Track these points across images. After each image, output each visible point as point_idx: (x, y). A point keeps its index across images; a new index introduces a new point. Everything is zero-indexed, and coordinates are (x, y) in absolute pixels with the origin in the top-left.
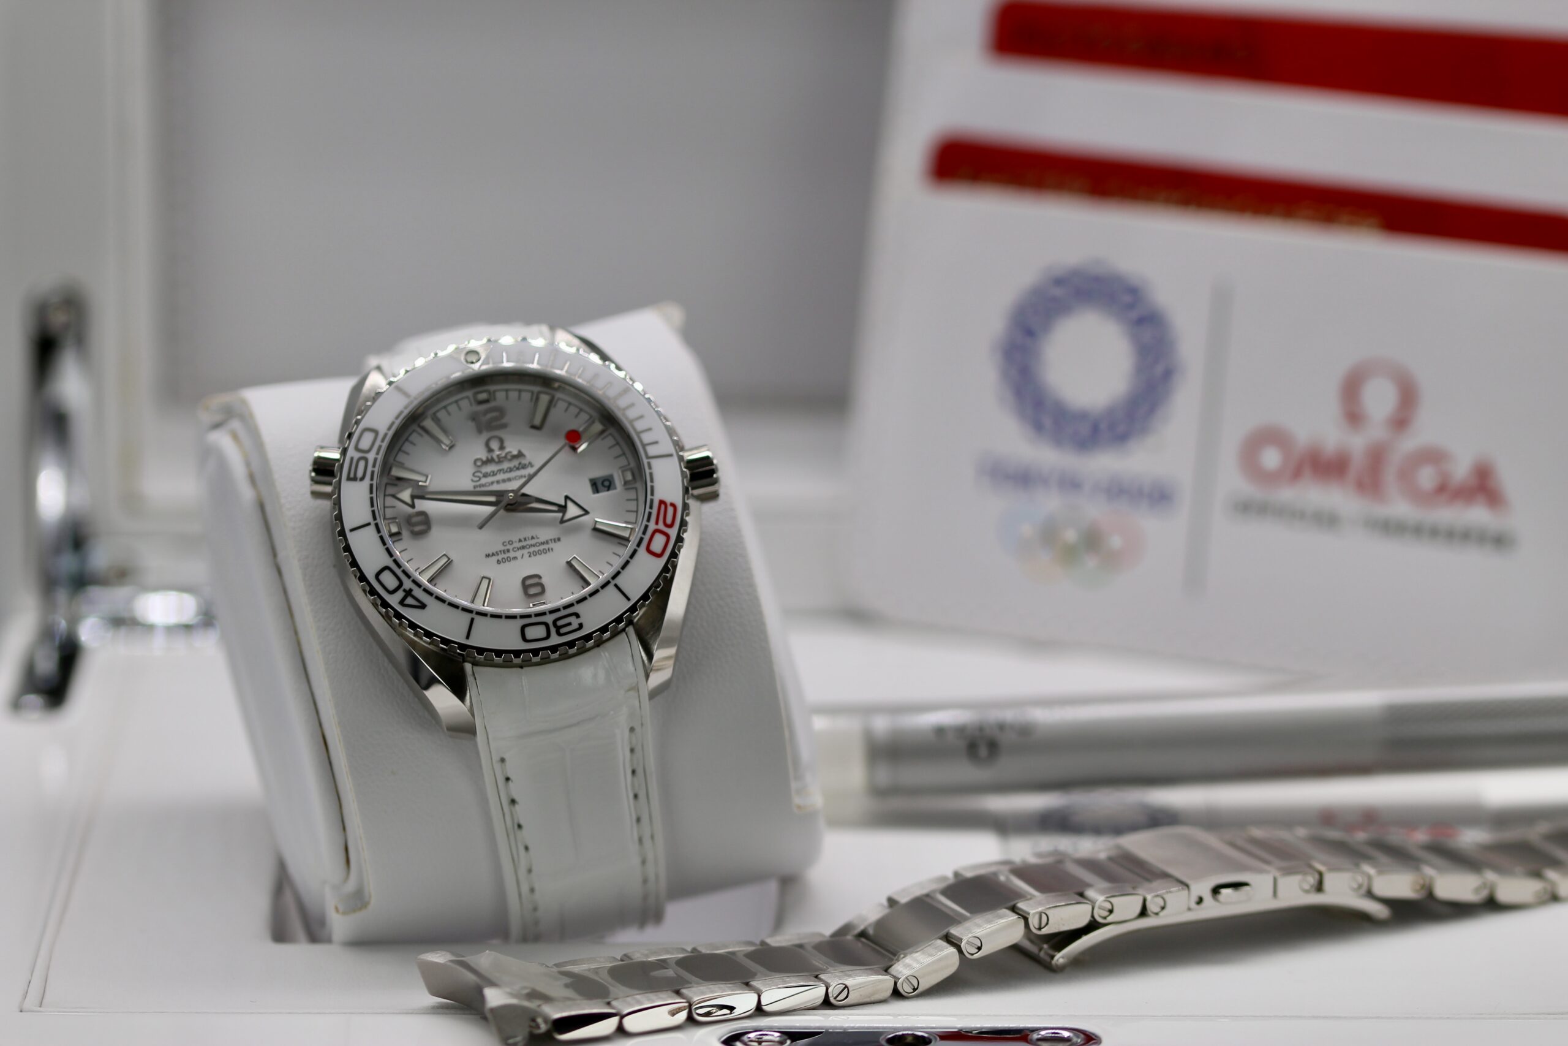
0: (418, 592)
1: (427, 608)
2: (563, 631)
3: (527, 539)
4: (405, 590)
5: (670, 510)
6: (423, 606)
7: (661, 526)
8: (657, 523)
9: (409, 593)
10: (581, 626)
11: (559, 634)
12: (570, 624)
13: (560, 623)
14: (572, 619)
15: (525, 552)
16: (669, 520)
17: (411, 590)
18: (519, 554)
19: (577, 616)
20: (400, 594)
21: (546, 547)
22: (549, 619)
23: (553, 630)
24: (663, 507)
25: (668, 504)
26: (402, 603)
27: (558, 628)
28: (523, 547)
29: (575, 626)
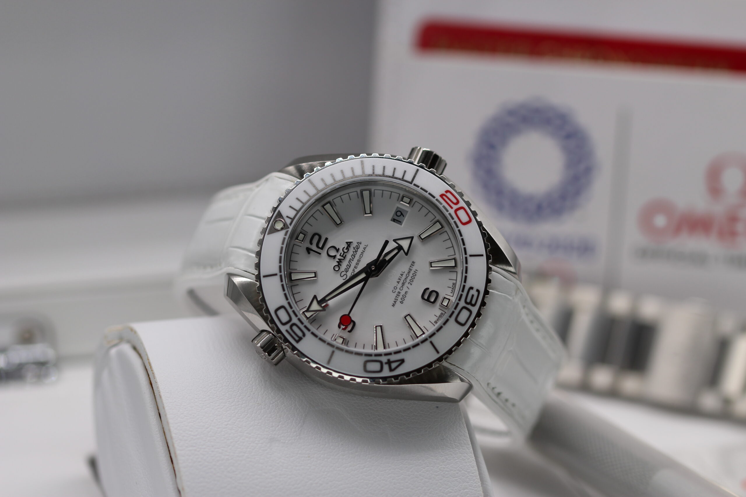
0: (393, 358)
1: (405, 360)
2: (473, 302)
3: (400, 278)
4: (386, 363)
5: (449, 195)
6: (402, 361)
7: (455, 207)
8: (452, 208)
9: (389, 362)
10: (478, 291)
11: (474, 305)
12: (473, 296)
13: (468, 300)
14: (472, 292)
15: (406, 284)
16: (455, 201)
17: (389, 360)
18: (405, 289)
19: (471, 288)
20: (386, 367)
21: (412, 272)
22: (462, 304)
23: (469, 307)
24: (444, 197)
25: (445, 193)
26: (391, 370)
27: (470, 303)
28: (403, 284)
29: (476, 294)
